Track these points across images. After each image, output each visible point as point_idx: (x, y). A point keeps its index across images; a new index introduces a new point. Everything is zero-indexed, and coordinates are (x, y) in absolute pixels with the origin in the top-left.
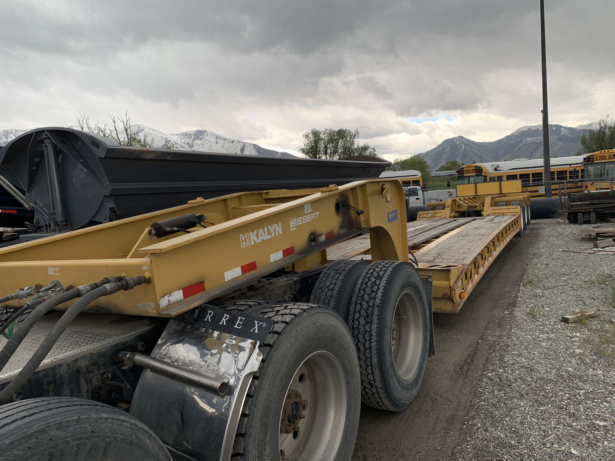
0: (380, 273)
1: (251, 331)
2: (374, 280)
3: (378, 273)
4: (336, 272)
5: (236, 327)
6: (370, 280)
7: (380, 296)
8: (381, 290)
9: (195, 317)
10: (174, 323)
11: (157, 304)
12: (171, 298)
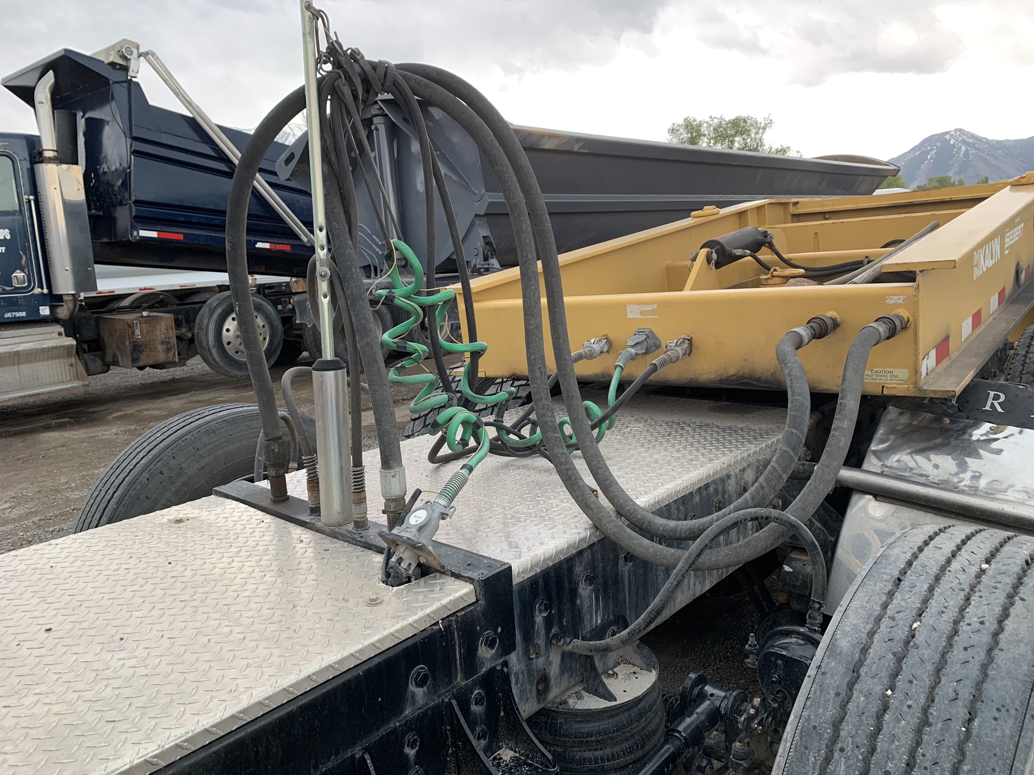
9: (954, 402)
10: (901, 414)
11: (916, 371)
12: (929, 363)
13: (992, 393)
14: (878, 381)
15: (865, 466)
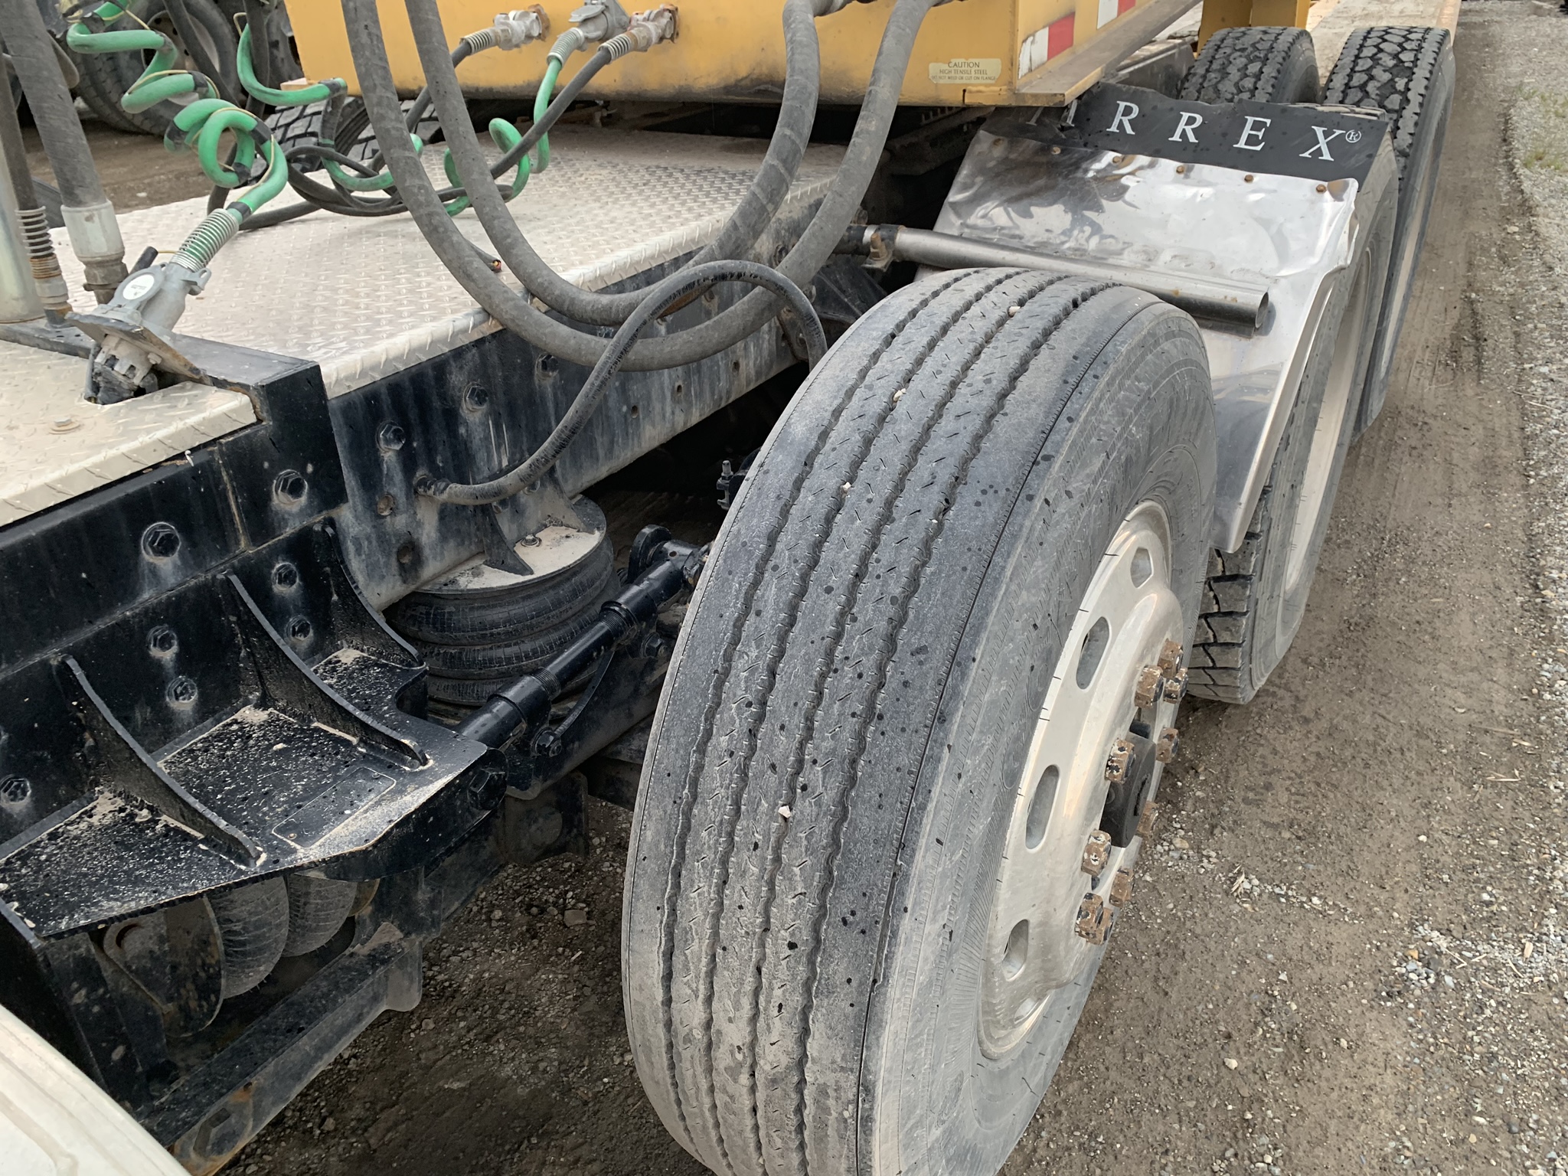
0: (1402, 56)
1: (1306, 155)
2: (1387, 76)
3: (1396, 56)
4: (1247, 57)
5: (1241, 144)
6: (1372, 78)
7: (1411, 124)
8: (1413, 107)
9: (1069, 122)
10: (996, 142)
11: (1012, 63)
12: (1034, 50)
13: (1122, 105)
14: (958, 81)
15: (938, 227)
